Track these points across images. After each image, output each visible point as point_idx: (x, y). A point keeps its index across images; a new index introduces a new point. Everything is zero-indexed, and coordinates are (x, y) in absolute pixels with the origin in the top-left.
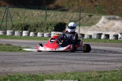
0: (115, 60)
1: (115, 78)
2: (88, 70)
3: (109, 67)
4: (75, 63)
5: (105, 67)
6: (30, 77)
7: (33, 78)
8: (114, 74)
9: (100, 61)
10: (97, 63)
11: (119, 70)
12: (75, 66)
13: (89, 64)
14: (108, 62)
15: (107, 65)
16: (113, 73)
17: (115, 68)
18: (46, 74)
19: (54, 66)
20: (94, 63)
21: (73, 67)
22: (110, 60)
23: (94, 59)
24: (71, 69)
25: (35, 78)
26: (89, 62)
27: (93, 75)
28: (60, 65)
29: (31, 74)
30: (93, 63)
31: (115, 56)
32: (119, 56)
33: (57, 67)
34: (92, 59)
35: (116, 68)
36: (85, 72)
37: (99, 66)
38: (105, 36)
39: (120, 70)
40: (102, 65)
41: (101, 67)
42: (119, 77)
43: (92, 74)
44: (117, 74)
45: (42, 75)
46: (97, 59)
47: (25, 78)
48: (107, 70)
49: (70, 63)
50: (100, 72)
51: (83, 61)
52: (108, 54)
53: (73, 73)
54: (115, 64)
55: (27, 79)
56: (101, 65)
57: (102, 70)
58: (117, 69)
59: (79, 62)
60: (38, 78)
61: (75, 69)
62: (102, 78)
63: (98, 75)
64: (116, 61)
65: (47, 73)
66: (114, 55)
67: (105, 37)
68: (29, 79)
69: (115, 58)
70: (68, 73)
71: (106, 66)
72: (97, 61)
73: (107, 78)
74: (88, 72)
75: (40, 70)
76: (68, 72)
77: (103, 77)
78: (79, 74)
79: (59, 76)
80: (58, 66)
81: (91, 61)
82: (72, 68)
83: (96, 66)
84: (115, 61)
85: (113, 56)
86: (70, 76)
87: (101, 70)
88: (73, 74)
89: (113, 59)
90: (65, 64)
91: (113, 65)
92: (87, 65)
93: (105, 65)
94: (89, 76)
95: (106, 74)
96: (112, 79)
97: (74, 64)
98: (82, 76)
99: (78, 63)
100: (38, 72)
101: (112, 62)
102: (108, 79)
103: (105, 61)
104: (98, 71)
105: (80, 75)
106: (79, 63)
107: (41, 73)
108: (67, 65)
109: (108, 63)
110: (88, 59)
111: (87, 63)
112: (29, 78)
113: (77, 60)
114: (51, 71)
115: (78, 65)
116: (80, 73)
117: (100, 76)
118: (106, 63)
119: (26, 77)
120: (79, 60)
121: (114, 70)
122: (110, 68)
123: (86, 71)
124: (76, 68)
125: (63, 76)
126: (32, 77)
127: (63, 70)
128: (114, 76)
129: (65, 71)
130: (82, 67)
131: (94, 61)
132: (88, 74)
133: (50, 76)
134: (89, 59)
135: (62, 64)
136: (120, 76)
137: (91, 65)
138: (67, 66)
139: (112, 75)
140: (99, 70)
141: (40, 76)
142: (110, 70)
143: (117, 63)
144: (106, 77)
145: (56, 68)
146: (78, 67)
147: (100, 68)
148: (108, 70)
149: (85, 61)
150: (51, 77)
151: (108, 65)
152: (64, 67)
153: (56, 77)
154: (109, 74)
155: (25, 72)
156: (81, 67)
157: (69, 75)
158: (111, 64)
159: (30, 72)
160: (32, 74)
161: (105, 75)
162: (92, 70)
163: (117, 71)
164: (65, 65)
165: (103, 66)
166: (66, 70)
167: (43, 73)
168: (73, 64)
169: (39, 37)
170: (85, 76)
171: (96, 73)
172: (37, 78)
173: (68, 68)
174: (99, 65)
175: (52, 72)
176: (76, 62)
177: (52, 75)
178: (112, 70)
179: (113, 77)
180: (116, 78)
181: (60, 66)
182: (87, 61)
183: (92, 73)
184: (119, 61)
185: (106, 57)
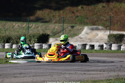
2: (82, 80)
3: (102, 76)
4: (67, 74)
5: (98, 76)
9: (92, 70)
10: (89, 73)
13: (82, 74)
14: (100, 71)
15: (100, 74)
16: (108, 82)
19: (46, 77)
21: (66, 77)
22: (101, 70)
23: (85, 69)
26: (80, 72)
28: (51, 76)
30: (85, 73)
31: (105, 66)
32: (110, 66)
33: (49, 78)
34: (83, 69)
35: (110, 77)
37: (91, 75)
39: (115, 79)
40: (95, 74)
41: (94, 76)
46: (87, 69)
48: (101, 79)
49: (61, 73)
52: (98, 64)
57: (96, 80)
58: (112, 78)
61: (68, 78)
66: (104, 64)
69: (106, 68)
71: (99, 75)
72: (88, 71)
75: (32, 81)
80: (50, 76)
81: (82, 71)
82: (64, 78)
83: (89, 76)
84: (107, 71)
85: (103, 66)
89: (104, 68)
90: (56, 75)
91: (106, 74)
92: (79, 75)
93: (97, 74)
97: (66, 75)
99: (70, 73)
100: (30, 82)
101: (104, 71)
103: (96, 70)
106: (71, 73)
108: (59, 76)
109: (100, 73)
110: (79, 69)
111: (79, 73)
113: (67, 70)
115: (70, 75)
118: (99, 72)
120: (70, 70)
121: (109, 79)
122: (104, 77)
124: (69, 78)
130: (75, 77)
131: (85, 71)
135: (54, 75)
137: (83, 75)
138: (59, 77)
140: (94, 80)
142: (104, 79)
143: (109, 72)
145: (48, 79)
146: (71, 77)
147: (93, 77)
149: (76, 71)
152: (56, 77)
156: (73, 77)
158: (104, 74)
162: (86, 80)
163: (111, 80)
164: (57, 75)
165: (96, 76)
168: (64, 74)
171: (91, 82)
173: (60, 78)
174: (91, 74)
176: (67, 72)
178: (106, 79)
181: (52, 77)
182: (78, 71)
184: (111, 70)
185: (97, 67)
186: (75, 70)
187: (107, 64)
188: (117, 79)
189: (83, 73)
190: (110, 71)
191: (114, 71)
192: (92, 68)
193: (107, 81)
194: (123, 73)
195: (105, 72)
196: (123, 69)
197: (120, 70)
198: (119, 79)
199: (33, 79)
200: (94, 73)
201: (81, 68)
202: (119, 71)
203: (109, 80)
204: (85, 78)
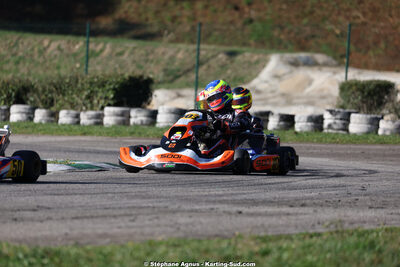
0: (312, 198)
1: (315, 259)
2: (226, 233)
3: (293, 222)
4: (183, 211)
5: (281, 222)
6: (34, 256)
7: (46, 261)
8: (309, 246)
9: (265, 202)
10: (253, 209)
11: (327, 230)
12: (183, 220)
13: (230, 213)
14: (291, 206)
15: (288, 214)
16: (308, 241)
17: (313, 225)
18: (89, 247)
19: (113, 220)
20: (244, 209)
21: (176, 223)
22: (297, 200)
23: (244, 196)
24: (169, 229)
25: (52, 259)
26: (226, 207)
27: (242, 249)
28: (132, 218)
29: (38, 247)
30: (240, 209)
31: (313, 187)
32: (327, 187)
33: (122, 224)
34: (239, 197)
35: (317, 226)
36: (216, 239)
37: (259, 218)
38: (280, 121)
39: (331, 233)
40: (271, 215)
41: (268, 221)
42: (328, 256)
43: (240, 246)
44: (321, 245)
45: (73, 251)
46: (254, 196)
47: (19, 259)
48: (287, 233)
49: (166, 211)
50: (265, 240)
51: (208, 202)
53: (176, 243)
54: (315, 211)
55: (26, 263)
56: (266, 214)
57: (270, 234)
58: (319, 229)
59: (197, 207)
60: (61, 262)
61: (182, 228)
62: (270, 259)
63: (257, 249)
64: (316, 201)
65: (88, 243)
66: (311, 182)
67: (282, 123)
68: (30, 264)
69: (313, 194)
70: (160, 243)
71: (284, 218)
72: (255, 203)
73: (288, 259)
74: (224, 237)
75: (66, 234)
76: (160, 238)
77: (275, 255)
78: (195, 244)
79: (131, 254)
80: (127, 219)
81: (235, 203)
82: (171, 226)
83: (250, 219)
84: (315, 204)
85: (305, 187)
86: (166, 252)
87: (266, 231)
88: (175, 246)
89: (306, 195)
90: (148, 214)
91: (307, 216)
92: (220, 215)
93: (279, 215)
94: (228, 252)
95: (285, 245)
96: (304, 262)
97: (178, 215)
98: (207, 251)
99: (192, 211)
100: (60, 239)
101: (303, 205)
102: (290, 262)
103: (280, 203)
104: (257, 234)
105: (198, 250)
106: (196, 211)
107: (72, 242)
108: (157, 218)
109: (291, 210)
110: (225, 198)
111: (222, 210)
112: (33, 260)
113: (187, 200)
114: (104, 236)
115: (190, 217)
116: (200, 241)
117: (266, 253)
118: (285, 209)
119: (21, 256)
120: (196, 200)
121: (311, 231)
122: (296, 227)
123: (216, 236)
124: (187, 225)
125: (142, 254)
126: (43, 257)
127: (142, 234)
128: (311, 253)
129: (148, 238)
130: (205, 224)
131: (244, 202)
132: (224, 244)
133: (101, 253)
134: (227, 195)
135: (140, 214)
136: (329, 251)
137: (233, 217)
138: (156, 221)
139: (303, 248)
140: (262, 234)
141: (69, 254)
142: (297, 232)
143: (319, 209)
144: (285, 255)
145: (119, 227)
146: (192, 224)
147: (263, 225)
148: (292, 231)
149: (214, 202)
150: (105, 256)
151: (290, 217)
152: (147, 222)
153: (118, 257)
154: (293, 246)
155: (20, 242)
156: (201, 223)
157: (162, 249)
158: (301, 214)
159: (36, 239)
160: (42, 246)
161: (280, 248)
162: (237, 233)
163: (319, 235)
164: (149, 217)
165: (273, 220)
166: (152, 234)
167: (77, 244)
168: (174, 212)
169: (63, 125)
170: (216, 254)
171: (252, 243)
172: (57, 260)
173: (158, 226)
174: (260, 214)
175: (108, 240)
176: (186, 207)
177: (108, 249)
178: (304, 231)
179: (305, 254)
180: (318, 260)
181: (133, 221)
182: (221, 202)
183: (236, 243)
184: (326, 203)
185: (284, 189)
186: (213, 199)
187: (320, 181)
188: (337, 232)
189: (235, 209)
190: (321, 206)
191: (336, 204)
192: (269, 195)
193: (304, 238)
194: (361, 214)
195: (305, 210)
196: (367, 197)
197: (354, 204)
198: (343, 232)
199: (71, 229)
200: (270, 209)
201: (232, 194)
202: (351, 207)
203: (311, 236)
204: (237, 229)
